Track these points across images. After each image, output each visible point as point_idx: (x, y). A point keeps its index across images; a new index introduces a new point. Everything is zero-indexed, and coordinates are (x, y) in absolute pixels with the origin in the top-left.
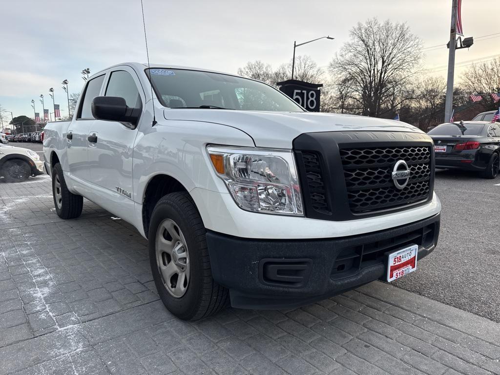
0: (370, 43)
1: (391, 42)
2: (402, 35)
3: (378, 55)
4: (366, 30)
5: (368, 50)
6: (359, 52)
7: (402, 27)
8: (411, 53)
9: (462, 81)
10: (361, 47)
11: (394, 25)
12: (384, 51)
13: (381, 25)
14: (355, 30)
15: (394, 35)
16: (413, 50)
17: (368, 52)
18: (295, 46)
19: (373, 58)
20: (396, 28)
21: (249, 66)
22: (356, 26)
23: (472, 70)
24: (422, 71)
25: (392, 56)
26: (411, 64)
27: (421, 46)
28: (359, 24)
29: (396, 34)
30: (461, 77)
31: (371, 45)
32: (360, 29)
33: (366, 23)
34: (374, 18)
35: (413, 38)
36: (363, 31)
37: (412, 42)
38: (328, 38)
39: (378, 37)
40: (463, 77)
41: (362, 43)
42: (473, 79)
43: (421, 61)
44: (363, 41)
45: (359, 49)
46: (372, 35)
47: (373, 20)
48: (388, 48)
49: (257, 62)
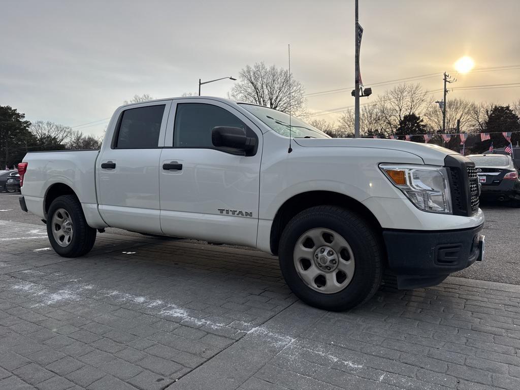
0: (259, 85)
1: (277, 86)
2: (287, 81)
3: (267, 98)
4: (254, 73)
5: (257, 92)
6: (249, 94)
7: (286, 73)
8: (295, 97)
9: (340, 124)
10: (251, 89)
11: (279, 71)
12: (271, 93)
13: (268, 70)
14: (244, 72)
15: (279, 80)
16: (296, 95)
17: (257, 94)
18: (200, 84)
19: (262, 100)
20: (281, 74)
21: (136, 99)
22: (245, 69)
23: (347, 115)
24: (305, 114)
25: (278, 100)
26: (295, 108)
27: (302, 92)
28: (248, 67)
29: (281, 79)
30: (340, 121)
31: (259, 88)
32: (249, 72)
33: (255, 66)
34: (261, 63)
35: (296, 83)
36: (252, 74)
37: (295, 88)
38: (231, 78)
39: (265, 81)
40: (341, 121)
41: (252, 85)
42: (349, 123)
43: (303, 105)
44: (252, 83)
45: (250, 90)
46: (260, 79)
47: (260, 64)
48: (275, 91)
49: (145, 96)
